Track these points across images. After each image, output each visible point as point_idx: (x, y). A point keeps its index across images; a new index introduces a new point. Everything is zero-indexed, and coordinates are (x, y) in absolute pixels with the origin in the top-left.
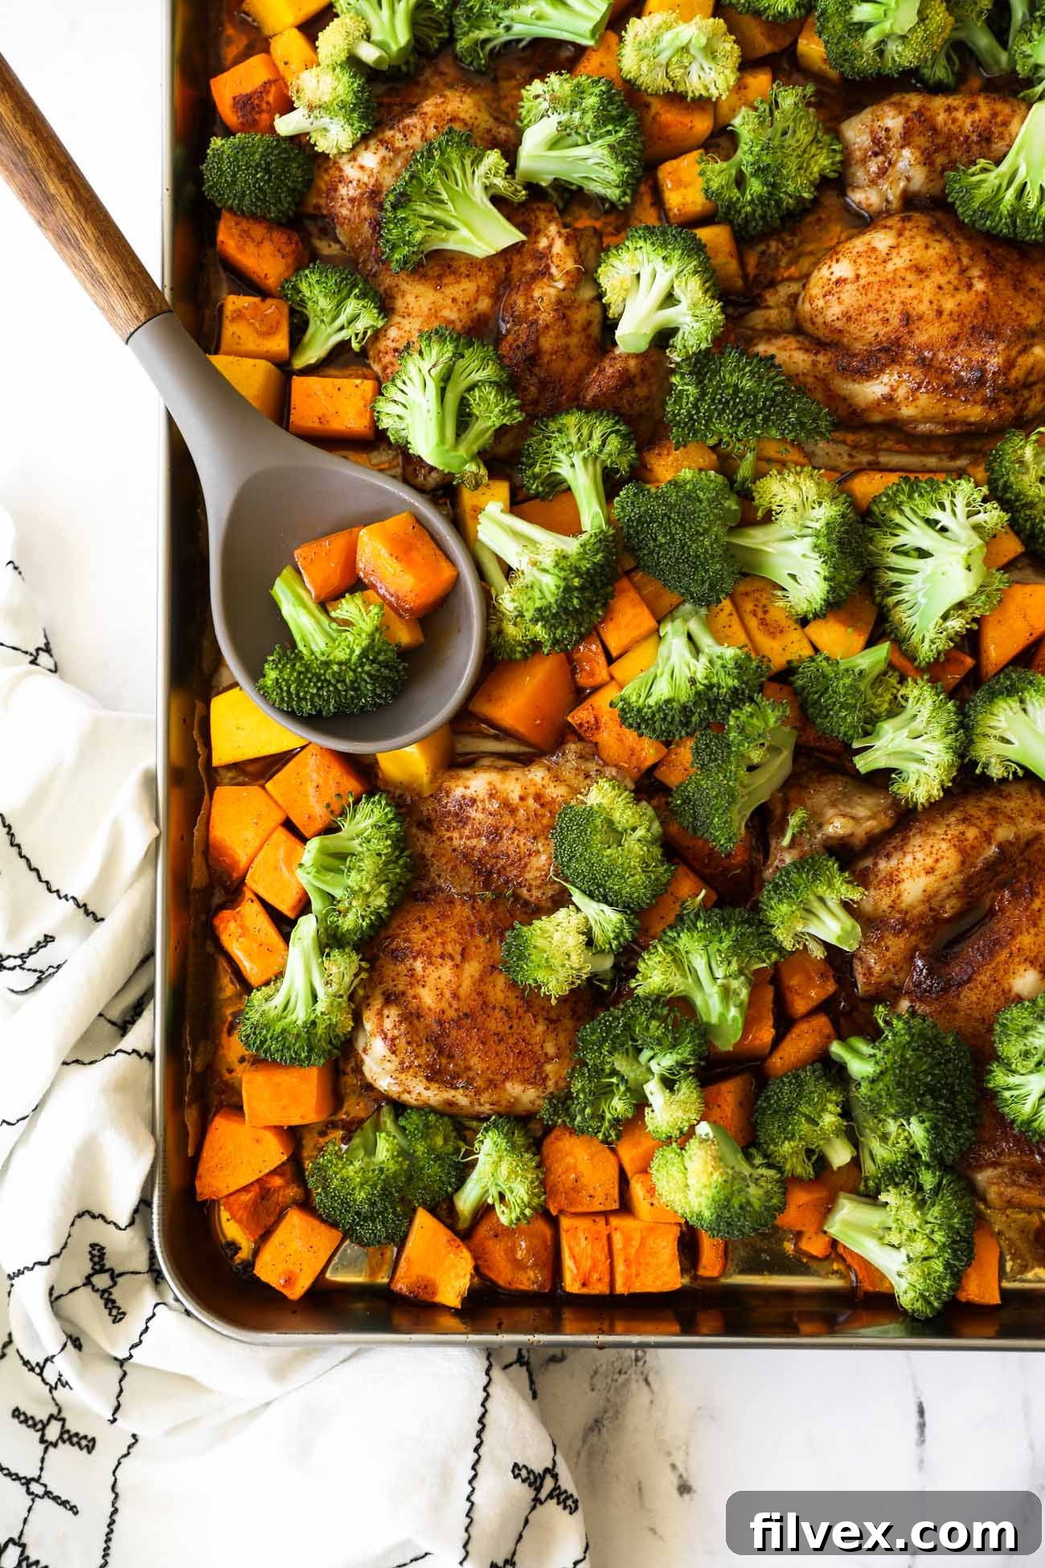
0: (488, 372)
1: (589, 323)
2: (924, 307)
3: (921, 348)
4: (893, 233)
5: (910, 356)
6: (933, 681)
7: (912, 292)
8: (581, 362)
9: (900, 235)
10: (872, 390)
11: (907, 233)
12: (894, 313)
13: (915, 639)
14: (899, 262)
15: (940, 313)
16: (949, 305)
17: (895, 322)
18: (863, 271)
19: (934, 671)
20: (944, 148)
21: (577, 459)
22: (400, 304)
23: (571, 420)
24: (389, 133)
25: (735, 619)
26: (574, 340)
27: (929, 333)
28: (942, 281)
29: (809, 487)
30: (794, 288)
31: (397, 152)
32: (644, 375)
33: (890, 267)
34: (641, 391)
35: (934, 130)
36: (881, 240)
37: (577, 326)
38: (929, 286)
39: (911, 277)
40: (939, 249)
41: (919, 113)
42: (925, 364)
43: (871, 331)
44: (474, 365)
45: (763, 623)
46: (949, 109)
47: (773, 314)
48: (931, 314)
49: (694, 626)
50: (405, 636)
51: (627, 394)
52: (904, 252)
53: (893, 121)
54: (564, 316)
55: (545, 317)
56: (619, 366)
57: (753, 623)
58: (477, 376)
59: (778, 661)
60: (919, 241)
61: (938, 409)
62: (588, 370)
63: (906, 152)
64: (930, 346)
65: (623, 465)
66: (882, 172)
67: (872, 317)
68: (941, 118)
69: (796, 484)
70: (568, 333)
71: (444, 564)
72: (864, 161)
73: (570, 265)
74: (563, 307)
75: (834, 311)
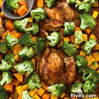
0: (42, 18)
1: (49, 29)
2: (51, 65)
3: (47, 65)
4: (60, 61)
5: (46, 64)
6: (11, 68)
7: (53, 63)
8: (45, 28)
9: (60, 62)
10: (43, 60)
11: (60, 63)
12: (51, 62)
13: (16, 66)
14: (56, 62)
15: (51, 66)
16: (52, 67)
17: (50, 62)
18: (55, 58)
19: (13, 68)
20: (70, 67)
21: (34, 28)
22: (51, 10)
23: (37, 27)
24: (69, 7)
25: (18, 47)
26: (47, 28)
27: (49, 65)
28: (54, 67)
29: (31, 53)
30: (56, 52)
31: (67, 8)
32: (44, 35)
33: (56, 61)
34: (42, 35)
35: (71, 65)
36: (59, 60)
37: (49, 28)
38: (54, 65)
39: (55, 63)
40: (58, 67)
41: (73, 64)
42: (45, 65)
43: (49, 59)
44: (43, 16)
45: (18, 50)
46: (74, 67)
47: (53, 50)
48: (50, 65)
49: (17, 42)
50: (15, 11)
51: (42, 34)
52: (58, 63)
53: (72, 61)
54: (49, 26)
55: (49, 24)
56: (44, 32)
57: (18, 49)
58: (42, 17)
59: (14, 51)
60: (59, 64)
61: (41, 67)
62: (44, 29)
63: (69, 63)
64: (47, 66)
65: (34, 33)
66: (67, 60)
67: (50, 59)
68: (73, 66)
69: (31, 52)
70: (48, 27)
71: (22, 15)
72: (69, 58)
73: (55, 27)
74: (51, 26)
75: (51, 56)
